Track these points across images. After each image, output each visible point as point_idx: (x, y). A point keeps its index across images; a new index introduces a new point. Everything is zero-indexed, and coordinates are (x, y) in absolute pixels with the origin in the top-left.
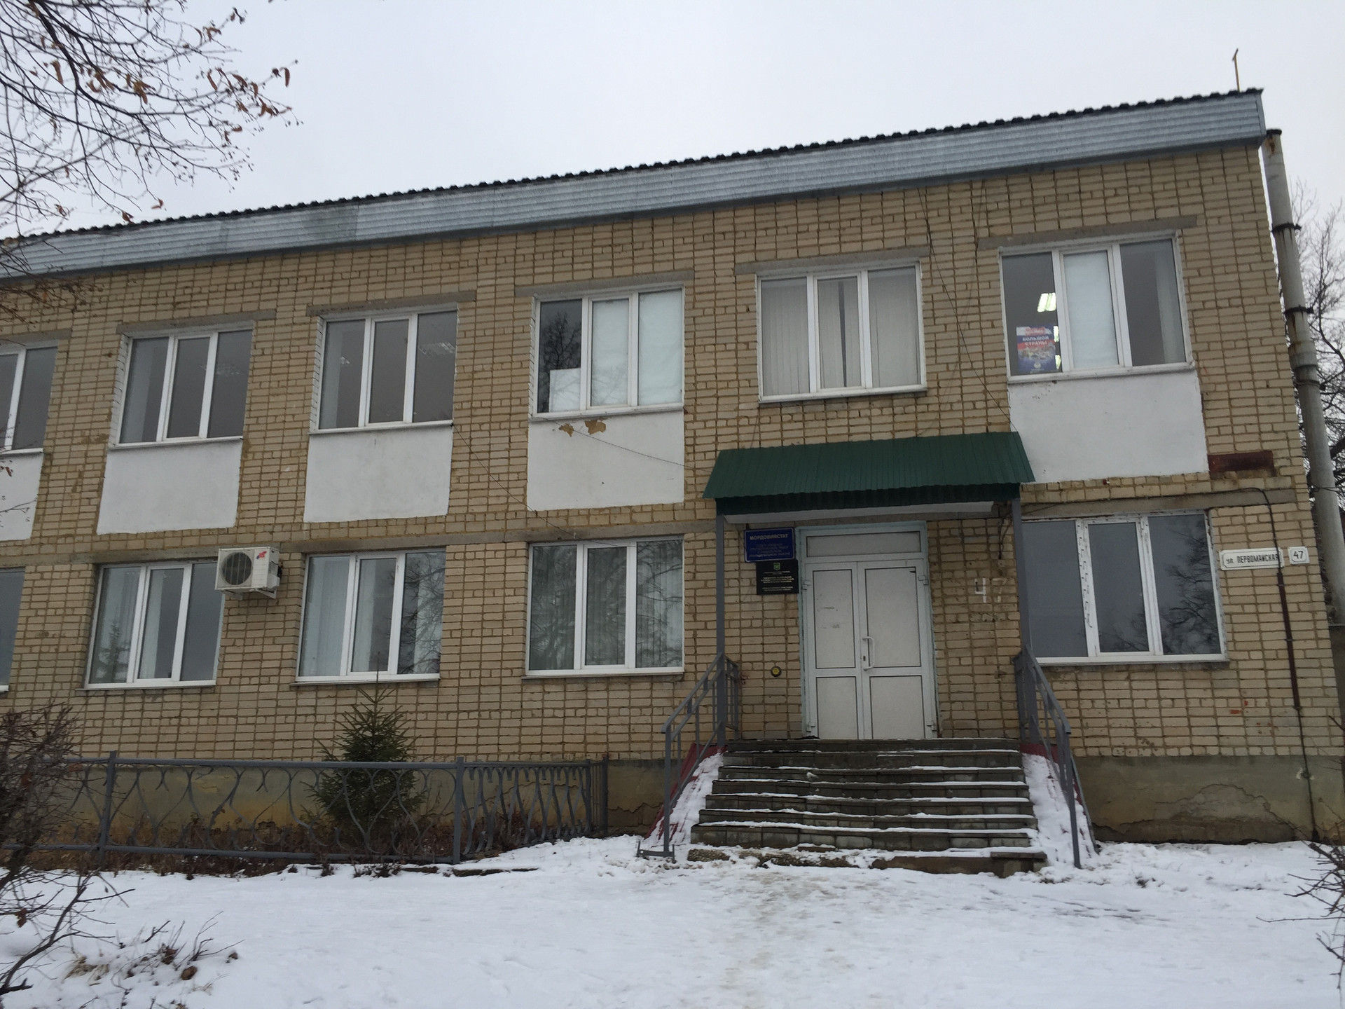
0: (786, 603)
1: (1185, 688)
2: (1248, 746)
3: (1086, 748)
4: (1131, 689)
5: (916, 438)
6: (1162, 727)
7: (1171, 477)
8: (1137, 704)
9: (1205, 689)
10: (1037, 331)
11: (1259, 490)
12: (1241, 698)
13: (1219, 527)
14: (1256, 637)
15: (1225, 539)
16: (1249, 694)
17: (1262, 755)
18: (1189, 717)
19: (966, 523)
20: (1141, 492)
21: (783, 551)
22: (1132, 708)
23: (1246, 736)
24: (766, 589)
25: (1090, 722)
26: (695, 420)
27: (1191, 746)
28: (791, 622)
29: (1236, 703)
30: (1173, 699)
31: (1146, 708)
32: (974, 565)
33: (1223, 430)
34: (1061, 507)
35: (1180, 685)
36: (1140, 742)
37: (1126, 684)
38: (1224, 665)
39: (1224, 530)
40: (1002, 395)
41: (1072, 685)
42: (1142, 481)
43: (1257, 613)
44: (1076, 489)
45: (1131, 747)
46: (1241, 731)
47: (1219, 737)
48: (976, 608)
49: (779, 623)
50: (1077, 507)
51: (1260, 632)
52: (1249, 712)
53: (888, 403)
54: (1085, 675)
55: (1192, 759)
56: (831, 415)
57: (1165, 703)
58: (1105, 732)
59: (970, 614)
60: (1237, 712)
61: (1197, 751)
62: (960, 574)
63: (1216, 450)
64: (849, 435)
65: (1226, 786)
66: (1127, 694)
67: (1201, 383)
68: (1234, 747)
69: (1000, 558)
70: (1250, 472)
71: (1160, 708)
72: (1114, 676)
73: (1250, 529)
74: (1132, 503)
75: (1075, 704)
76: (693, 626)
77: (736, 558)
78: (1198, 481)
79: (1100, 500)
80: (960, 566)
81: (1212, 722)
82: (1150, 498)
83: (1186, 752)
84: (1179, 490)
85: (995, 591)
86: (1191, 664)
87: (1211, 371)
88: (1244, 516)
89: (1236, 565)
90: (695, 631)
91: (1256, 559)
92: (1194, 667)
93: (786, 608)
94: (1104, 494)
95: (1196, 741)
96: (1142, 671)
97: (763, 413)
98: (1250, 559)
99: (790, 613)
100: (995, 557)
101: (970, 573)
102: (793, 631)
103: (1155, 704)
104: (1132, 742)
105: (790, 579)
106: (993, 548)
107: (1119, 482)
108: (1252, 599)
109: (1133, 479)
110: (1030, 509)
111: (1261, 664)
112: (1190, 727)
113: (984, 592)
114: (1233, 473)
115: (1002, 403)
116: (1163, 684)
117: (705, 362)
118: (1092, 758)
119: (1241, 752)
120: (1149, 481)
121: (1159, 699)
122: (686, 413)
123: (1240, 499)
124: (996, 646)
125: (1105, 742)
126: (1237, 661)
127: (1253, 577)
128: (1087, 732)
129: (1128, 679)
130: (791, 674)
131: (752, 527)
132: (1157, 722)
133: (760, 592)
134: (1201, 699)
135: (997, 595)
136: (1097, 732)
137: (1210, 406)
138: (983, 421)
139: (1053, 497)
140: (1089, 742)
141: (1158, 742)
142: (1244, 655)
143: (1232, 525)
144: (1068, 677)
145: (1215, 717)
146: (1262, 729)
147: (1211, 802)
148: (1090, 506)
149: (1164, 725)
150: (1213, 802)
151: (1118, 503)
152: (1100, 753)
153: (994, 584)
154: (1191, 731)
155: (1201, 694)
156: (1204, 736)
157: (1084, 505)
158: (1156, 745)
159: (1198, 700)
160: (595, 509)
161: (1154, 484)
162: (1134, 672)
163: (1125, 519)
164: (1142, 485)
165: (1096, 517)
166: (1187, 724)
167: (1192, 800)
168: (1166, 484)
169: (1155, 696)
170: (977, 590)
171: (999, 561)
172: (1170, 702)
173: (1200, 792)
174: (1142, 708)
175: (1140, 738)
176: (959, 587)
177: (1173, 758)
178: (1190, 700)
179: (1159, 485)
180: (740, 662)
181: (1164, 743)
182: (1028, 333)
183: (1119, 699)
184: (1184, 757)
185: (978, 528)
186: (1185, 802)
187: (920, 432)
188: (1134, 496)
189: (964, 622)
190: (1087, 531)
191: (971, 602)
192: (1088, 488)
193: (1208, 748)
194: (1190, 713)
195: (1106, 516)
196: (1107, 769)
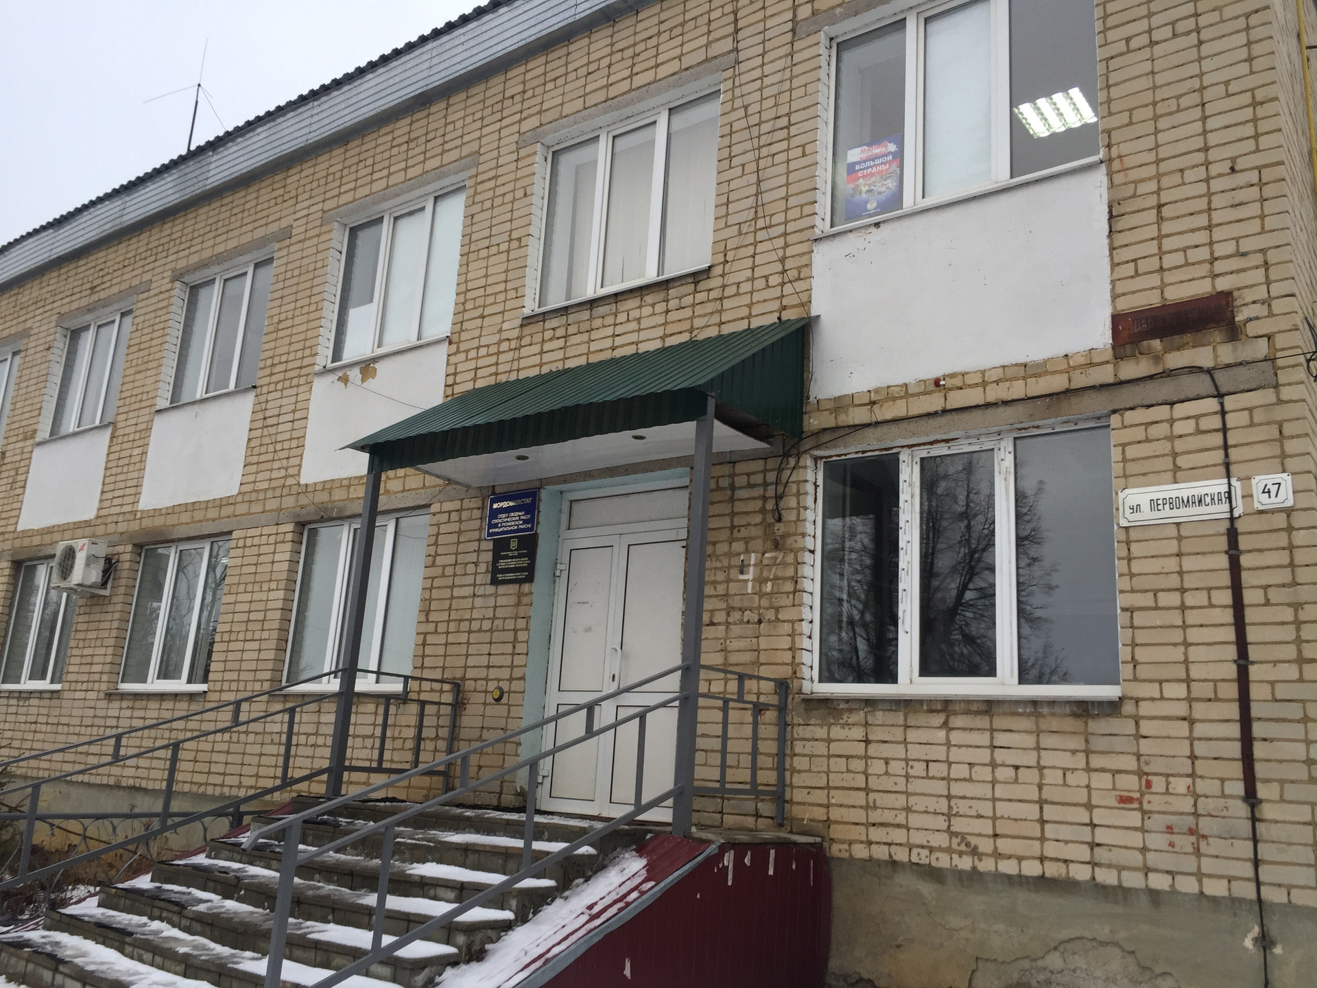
0: (520, 595)
1: (1038, 748)
2: (1147, 870)
3: (870, 843)
4: (948, 744)
5: (692, 344)
6: (994, 818)
7: (1045, 362)
8: (959, 771)
9: (1074, 752)
10: (877, 150)
11: (1200, 369)
12: (1140, 773)
13: (1124, 446)
14: (1178, 654)
15: (1132, 468)
16: (1157, 766)
17: (1173, 892)
18: (1041, 802)
19: (741, 468)
20: (994, 394)
21: (525, 522)
22: (948, 779)
23: (1144, 850)
24: (500, 577)
25: (882, 800)
26: (458, 352)
27: (1042, 859)
28: (521, 623)
29: (1130, 783)
30: (1017, 768)
31: (970, 780)
32: (744, 533)
33: (1143, 266)
34: (869, 432)
35: (1030, 741)
36: (955, 841)
37: (942, 734)
38: (1112, 708)
39: (1131, 452)
40: (804, 260)
41: (858, 733)
42: (999, 374)
43: (1183, 608)
44: (894, 399)
45: (940, 849)
46: (1136, 839)
47: (1093, 845)
48: (736, 602)
49: (510, 625)
50: (894, 428)
51: (1186, 644)
52: (1154, 802)
53: (661, 295)
54: (879, 716)
55: (1042, 882)
56: (597, 323)
57: (1004, 774)
58: (901, 819)
59: (729, 610)
60: (1130, 800)
61: (1052, 870)
62: (722, 548)
63: (1125, 305)
64: (613, 349)
65: (1104, 944)
66: (940, 753)
67: (1112, 185)
68: (1120, 869)
69: (779, 520)
70: (1188, 337)
71: (994, 783)
72: (922, 719)
73: (1180, 445)
74: (978, 414)
75: (858, 765)
76: (424, 628)
77: (476, 535)
78: (1091, 364)
79: (929, 415)
80: (725, 535)
81: (1082, 816)
82: (1006, 403)
83: (1032, 869)
84: (1058, 383)
85: (765, 574)
86: (1052, 702)
87: (1129, 161)
88: (1172, 421)
89: (1147, 515)
90: (425, 634)
91: (1187, 503)
92: (1057, 710)
93: (519, 604)
94: (935, 403)
95: (1051, 850)
96: (968, 712)
97: (527, 330)
98: (1173, 503)
99: (522, 611)
100: (770, 519)
101: (738, 546)
102: (522, 636)
103: (984, 773)
104: (941, 840)
105: (524, 562)
106: (770, 505)
107: (959, 380)
108: (1174, 581)
109: (983, 372)
110: (825, 438)
111: (1181, 709)
112: (1043, 822)
113: (750, 575)
114: (1156, 344)
115: (803, 273)
116: (1001, 739)
117: (476, 270)
118: (879, 863)
119: (1133, 880)
120: (1010, 373)
121: (993, 765)
122: (450, 343)
123: (1165, 390)
124: (757, 663)
125: (899, 836)
126: (1137, 701)
127: (1180, 538)
128: (875, 816)
129: (945, 725)
130: (514, 699)
131: (498, 490)
132: (986, 808)
133: (495, 582)
134: (1065, 771)
135: (766, 580)
136: (888, 817)
137: (1120, 225)
138: (775, 305)
139: (859, 416)
140: (876, 834)
141: (985, 845)
142: (1152, 690)
143: (1147, 440)
144: (854, 718)
145: (1089, 806)
146: (1176, 838)
147: (1074, 971)
148: (912, 426)
149: (998, 815)
150: (1078, 972)
151: (955, 416)
152: (890, 855)
153: (765, 562)
154: (1043, 831)
155: (1066, 760)
156: (1066, 842)
157: (904, 425)
158: (981, 850)
159: (1060, 773)
160: (356, 478)
161: (1016, 379)
162: (955, 713)
163: (975, 444)
164: (997, 382)
165: (931, 443)
166: (1037, 816)
167: (1040, 963)
168: (1036, 376)
169: (987, 760)
170: (742, 573)
171: (778, 525)
172: (1011, 772)
173: (1056, 948)
174: (965, 780)
175: (956, 834)
176: (720, 569)
177: (1009, 877)
178: (1046, 771)
179: (1024, 378)
180: (464, 679)
181: (996, 848)
182: (864, 156)
183: (927, 762)
184: (1027, 877)
185: (754, 473)
186: (1026, 964)
187: (695, 333)
188: (982, 402)
189: (719, 624)
190: (917, 469)
191: (731, 592)
192: (913, 395)
193: (1072, 866)
194: (1044, 796)
195: (947, 441)
196: (901, 886)
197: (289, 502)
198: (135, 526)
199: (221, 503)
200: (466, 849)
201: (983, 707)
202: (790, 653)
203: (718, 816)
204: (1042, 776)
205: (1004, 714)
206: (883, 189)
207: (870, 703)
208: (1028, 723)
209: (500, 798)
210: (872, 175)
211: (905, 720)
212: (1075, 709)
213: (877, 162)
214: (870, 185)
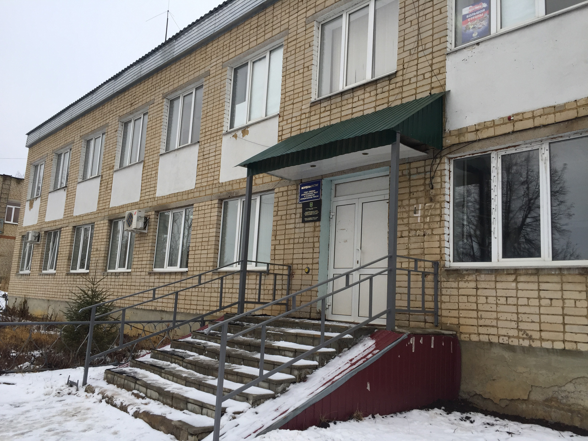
0: (315, 227)
1: (562, 290)
3: (479, 334)
4: (517, 289)
5: (389, 109)
6: (540, 323)
7: (565, 104)
8: (522, 301)
9: (580, 292)
10: (477, 7)
18: (564, 315)
19: (413, 165)
20: (538, 122)
21: (316, 195)
22: (517, 305)
24: (306, 219)
25: (484, 315)
26: (283, 120)
27: (564, 341)
28: (316, 239)
30: (551, 299)
31: (528, 305)
32: (415, 195)
34: (475, 144)
35: (558, 287)
36: (521, 333)
37: (514, 285)
40: (441, 65)
41: (473, 285)
42: (541, 112)
44: (488, 128)
45: (513, 337)
48: (413, 227)
49: (311, 240)
50: (488, 142)
53: (374, 87)
54: (483, 277)
55: (564, 352)
56: (344, 102)
57: (544, 302)
58: (494, 323)
59: (410, 230)
61: (569, 346)
62: (406, 202)
64: (352, 114)
66: (513, 293)
69: (432, 188)
71: (540, 306)
72: (504, 278)
74: (530, 132)
75: (473, 299)
76: (274, 243)
77: (294, 201)
79: (505, 134)
80: (407, 196)
81: (584, 321)
82: (544, 126)
83: (559, 346)
84: (572, 114)
85: (426, 213)
86: (569, 269)
90: (275, 245)
92: (572, 272)
93: (314, 231)
94: (508, 128)
95: (568, 337)
96: (527, 274)
97: (313, 108)
99: (316, 234)
100: (428, 188)
101: (413, 201)
102: (317, 245)
103: (536, 302)
104: (514, 333)
105: (317, 212)
106: (428, 182)
107: (521, 116)
109: (533, 112)
110: (454, 148)
112: (564, 324)
113: (419, 214)
115: (442, 71)
116: (543, 286)
117: (289, 83)
118: (484, 343)
120: (546, 111)
121: (540, 298)
122: (280, 117)
124: (424, 254)
125: (493, 331)
128: (481, 322)
129: (515, 280)
130: (315, 272)
131: (303, 181)
132: (536, 318)
133: (304, 222)
134: (575, 300)
135: (427, 216)
136: (488, 322)
138: (428, 87)
139: (470, 137)
140: (482, 330)
141: (536, 335)
144: (470, 278)
147: (580, 392)
148: (497, 140)
149: (542, 321)
150: (582, 393)
151: (519, 134)
152: (489, 340)
153: (426, 208)
154: (564, 328)
155: (576, 296)
156: (576, 333)
157: (493, 140)
158: (533, 337)
159: (573, 301)
160: (242, 179)
161: (550, 114)
162: (520, 275)
163: (529, 147)
164: (540, 116)
165: (507, 148)
166: (561, 321)
167: (563, 388)
168: (560, 112)
169: (536, 296)
170: (415, 213)
171: (431, 190)
172: (548, 301)
173: (571, 382)
174: (525, 305)
175: (521, 330)
176: (405, 212)
177: (547, 349)
178: (566, 301)
179: (554, 113)
180: (292, 264)
181: (541, 336)
182: (471, 11)
183: (507, 297)
184: (556, 350)
185: (419, 167)
186: (556, 389)
187: (390, 104)
188: (532, 126)
189: (405, 237)
190: (500, 161)
191: (410, 222)
192: (497, 125)
193: (578, 344)
194: (565, 312)
195: (515, 146)
196: (494, 353)
197: (215, 191)
198: (155, 203)
199: (188, 192)
200: (297, 335)
201: (534, 272)
202: (439, 249)
203: (408, 322)
204: (564, 303)
205: (545, 275)
206: (481, 26)
207: (478, 271)
208: (557, 279)
209: (310, 314)
210: (475, 20)
211: (496, 278)
212: (581, 272)
213: (478, 13)
214: (474, 25)
